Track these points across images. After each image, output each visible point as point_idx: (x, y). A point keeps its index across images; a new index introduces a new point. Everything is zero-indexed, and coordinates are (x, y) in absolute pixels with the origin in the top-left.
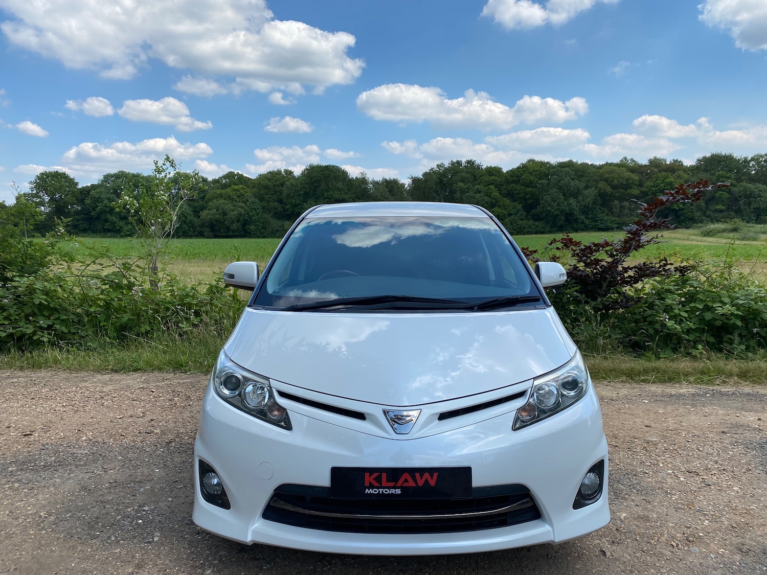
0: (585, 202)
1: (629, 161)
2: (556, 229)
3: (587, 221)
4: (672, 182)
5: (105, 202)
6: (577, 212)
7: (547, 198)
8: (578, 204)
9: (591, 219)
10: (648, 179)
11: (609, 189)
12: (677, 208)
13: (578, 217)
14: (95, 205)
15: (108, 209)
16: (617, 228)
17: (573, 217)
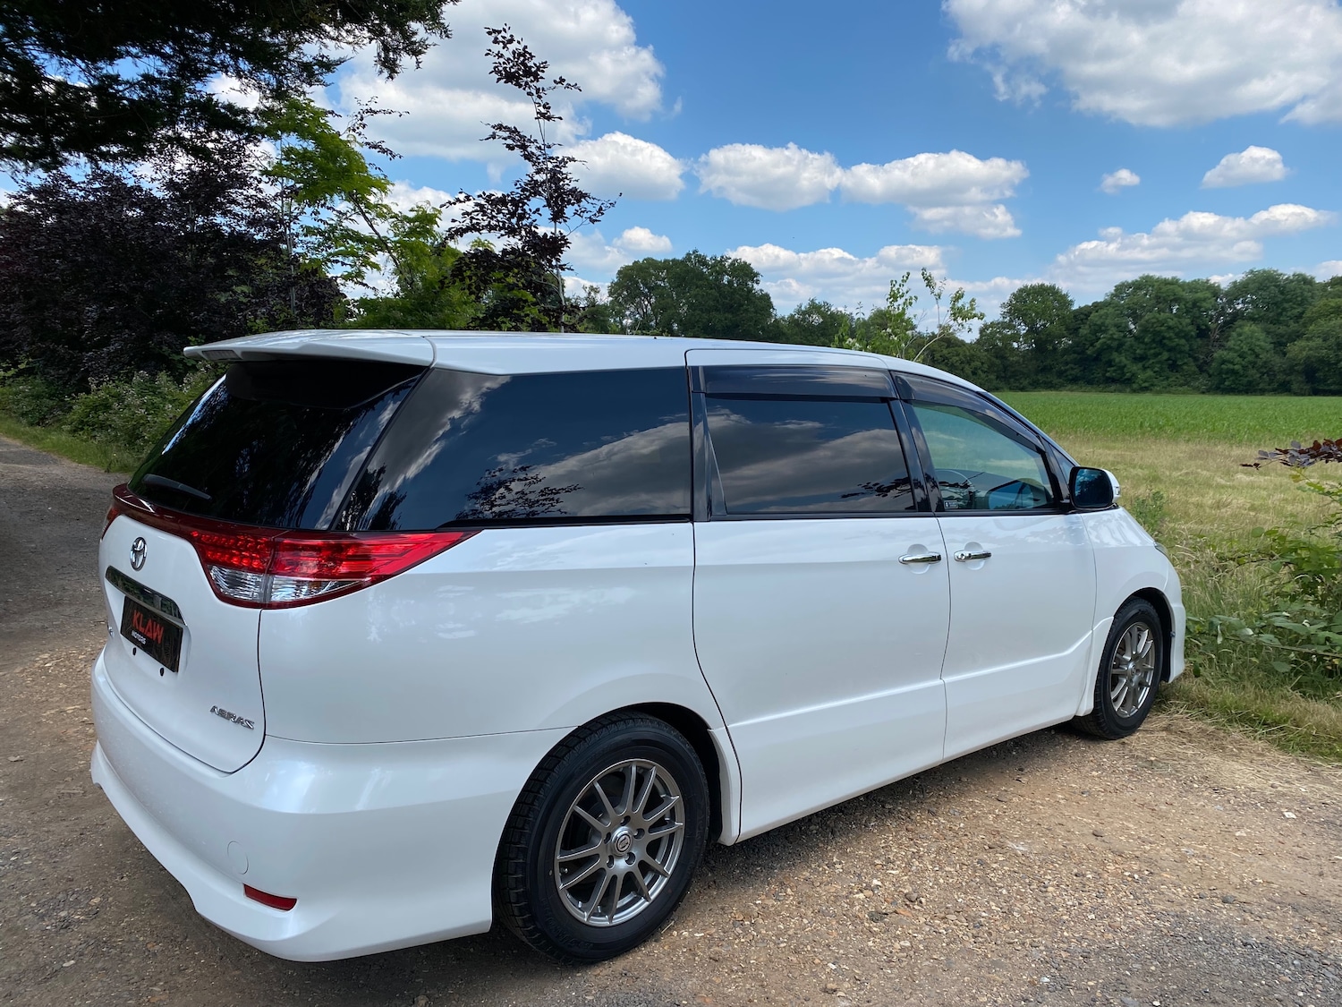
5: (1111, 332)
14: (1094, 337)
15: (1115, 344)
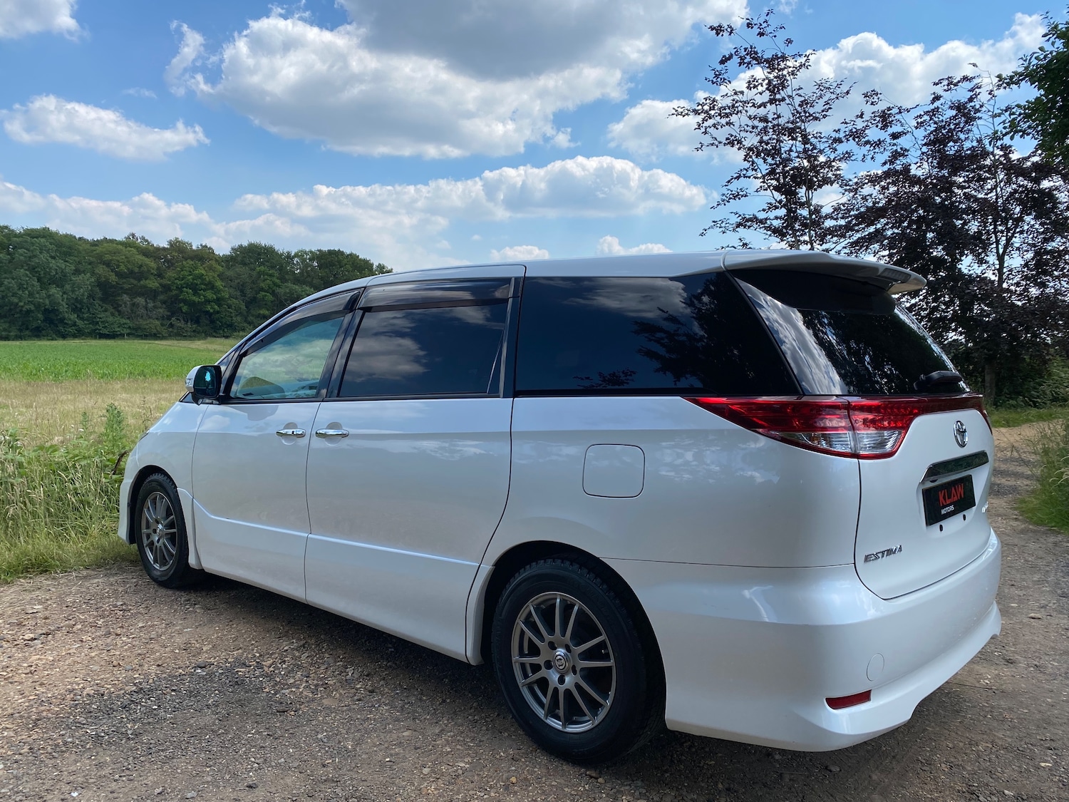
0: (77, 293)
1: (139, 240)
2: (27, 333)
3: (79, 323)
4: (203, 275)
6: (63, 307)
7: (9, 283)
8: (65, 296)
9: (87, 320)
10: (169, 267)
11: (113, 278)
12: (211, 311)
13: (66, 315)
16: (128, 335)
17: (57, 315)
